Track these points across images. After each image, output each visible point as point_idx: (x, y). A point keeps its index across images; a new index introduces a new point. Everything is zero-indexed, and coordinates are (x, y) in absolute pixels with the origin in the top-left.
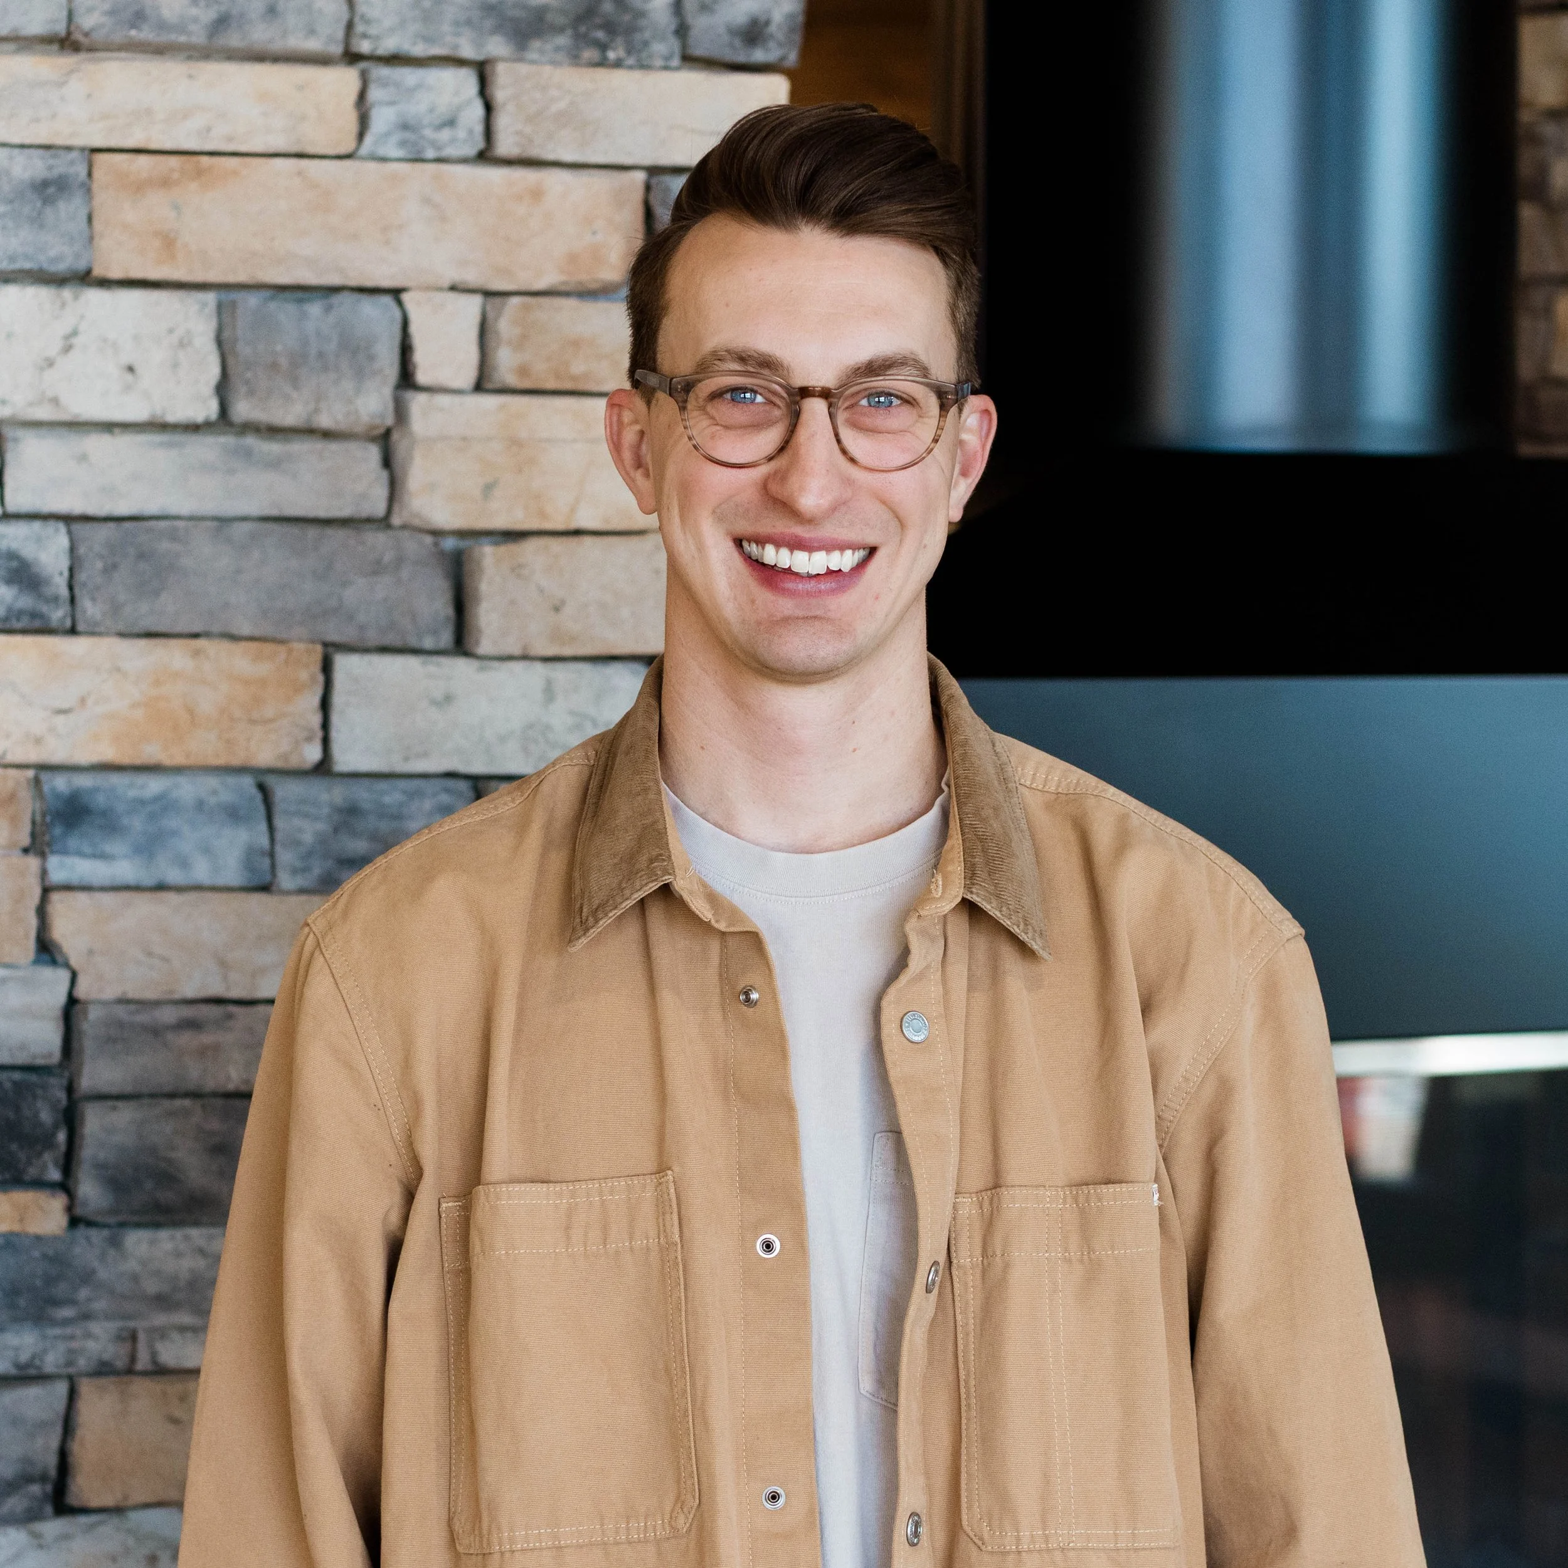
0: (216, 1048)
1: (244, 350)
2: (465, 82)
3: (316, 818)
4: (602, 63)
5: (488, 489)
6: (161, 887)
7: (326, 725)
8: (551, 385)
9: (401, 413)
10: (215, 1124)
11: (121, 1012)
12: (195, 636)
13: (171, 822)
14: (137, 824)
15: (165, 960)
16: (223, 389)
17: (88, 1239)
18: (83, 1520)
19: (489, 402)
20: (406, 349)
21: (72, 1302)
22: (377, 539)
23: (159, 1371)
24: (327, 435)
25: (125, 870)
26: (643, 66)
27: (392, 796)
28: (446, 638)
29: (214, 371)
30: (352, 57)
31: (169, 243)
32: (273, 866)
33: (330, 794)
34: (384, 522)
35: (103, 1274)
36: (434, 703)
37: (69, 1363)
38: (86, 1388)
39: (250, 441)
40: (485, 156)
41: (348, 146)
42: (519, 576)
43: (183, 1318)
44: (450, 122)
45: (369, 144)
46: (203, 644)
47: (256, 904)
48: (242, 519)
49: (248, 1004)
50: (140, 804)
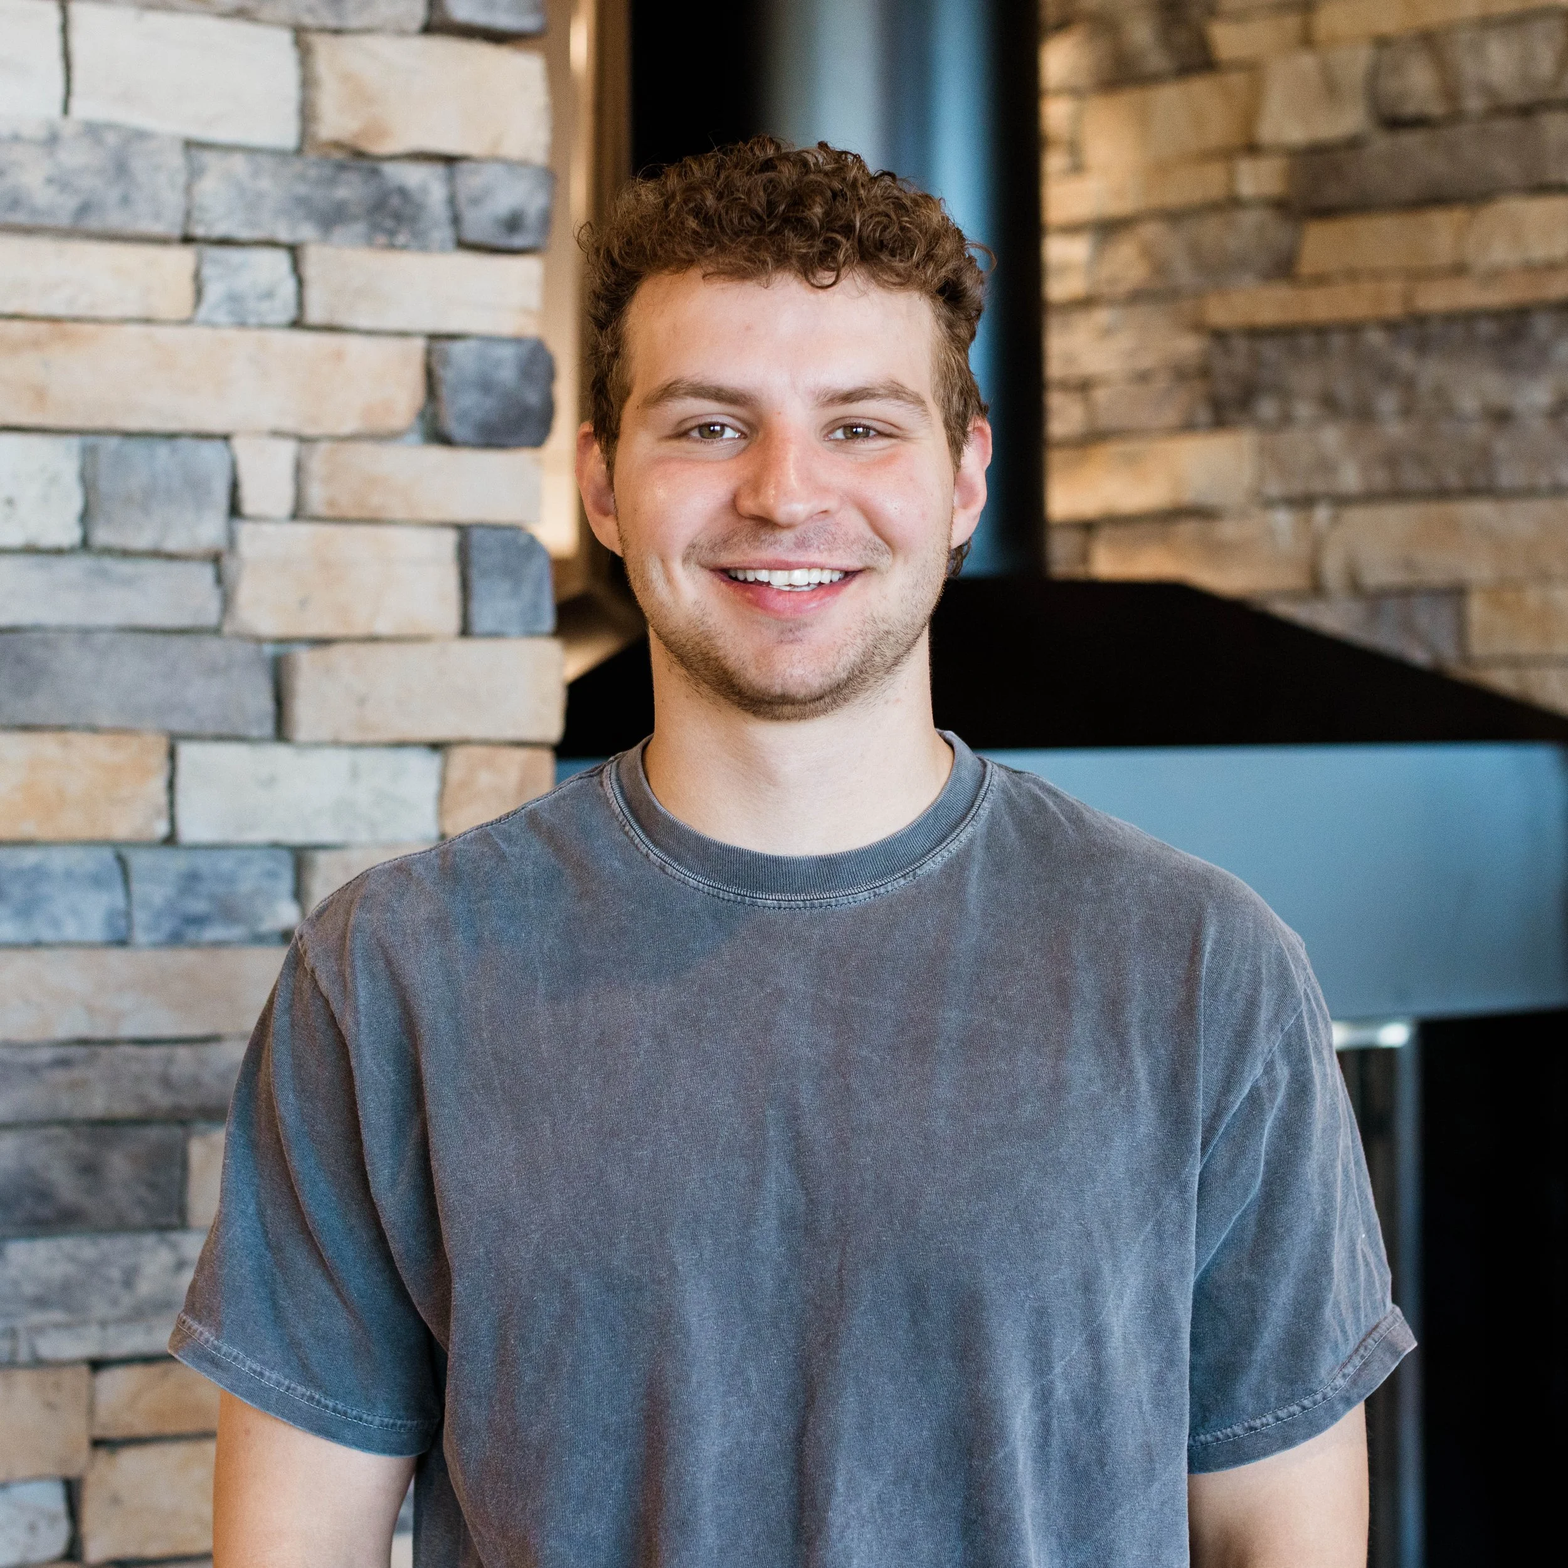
0: (84, 1082)
1: (104, 485)
2: (280, 261)
3: (164, 884)
4: (391, 247)
5: (303, 603)
6: (36, 945)
7: (172, 804)
8: (354, 513)
9: (232, 541)
10: (83, 1148)
12: (62, 728)
13: (45, 889)
14: (17, 890)
15: (40, 1007)
16: (86, 517)
19: (303, 530)
20: (234, 488)
22: (212, 647)
23: (37, 1363)
24: (171, 557)
25: (6, 929)
26: (424, 248)
27: (226, 863)
28: (268, 728)
29: (76, 504)
30: (187, 240)
31: (40, 395)
32: (129, 923)
33: (175, 863)
34: (216, 631)
36: (261, 783)
39: (108, 563)
40: (298, 324)
41: (185, 311)
42: (330, 676)
43: (57, 1316)
44: (269, 295)
45: (203, 312)
46: (71, 736)
47: (116, 958)
48: (101, 629)
49: (110, 1043)
50: (19, 873)
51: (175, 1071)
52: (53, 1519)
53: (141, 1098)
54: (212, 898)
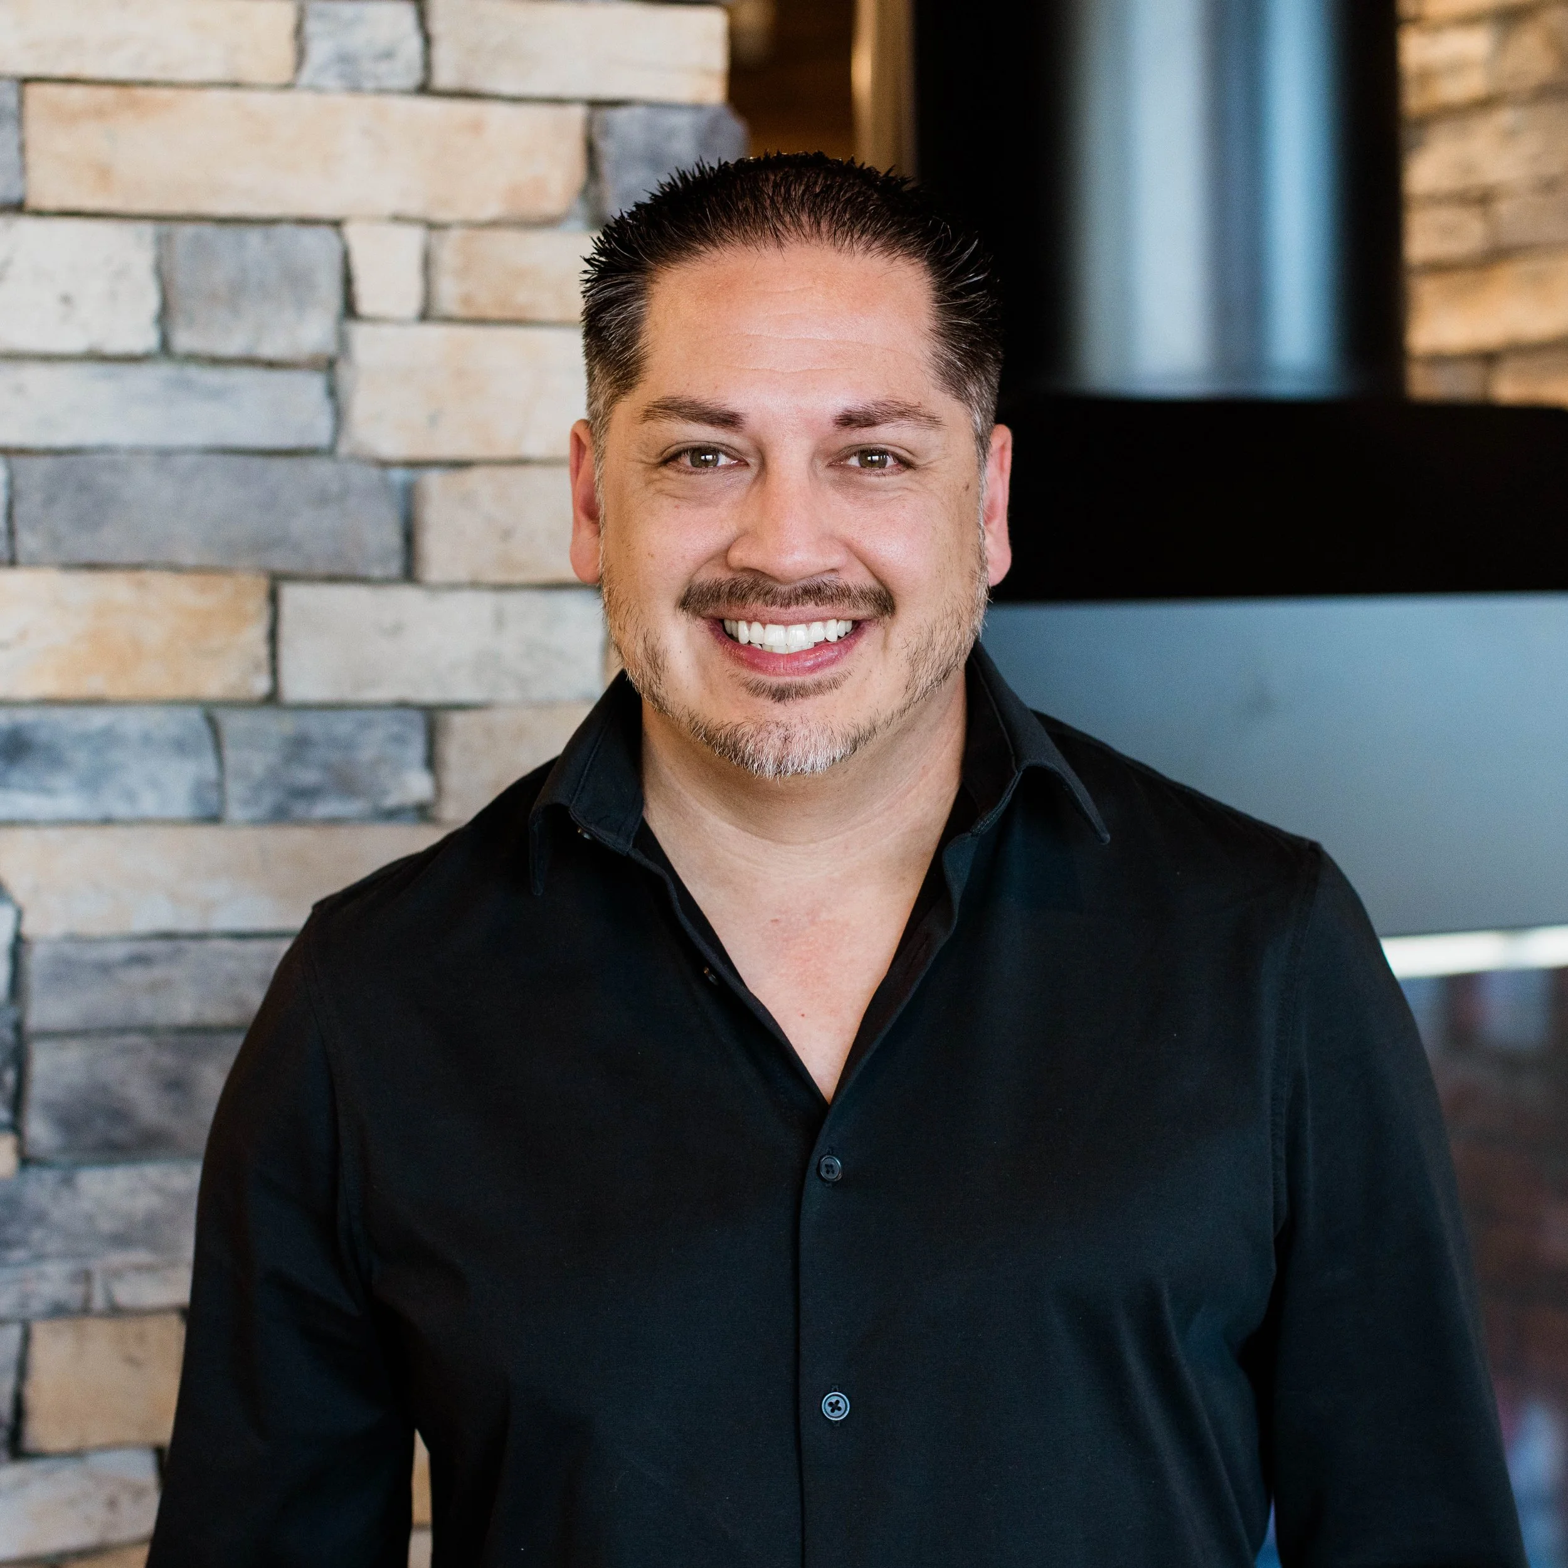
0: (168, 983)
1: (183, 280)
2: (403, 17)
3: (266, 750)
5: (434, 420)
6: (107, 821)
7: (274, 657)
8: (493, 312)
9: (343, 342)
10: (167, 1060)
11: (70, 950)
12: (140, 568)
13: (117, 756)
14: (81, 758)
15: (114, 894)
16: (163, 319)
17: (39, 1179)
18: (39, 1466)
19: (434, 332)
20: (348, 281)
21: (26, 1244)
22: (321, 469)
23: (115, 1311)
24: (271, 365)
25: (70, 804)
27: (343, 725)
28: (394, 567)
29: (151, 302)
31: (104, 174)
32: (222, 797)
33: (280, 726)
34: (329, 452)
35: (57, 1214)
36: (384, 632)
37: (23, 1307)
38: (41, 1332)
39: (193, 372)
40: (425, 89)
41: (285, 76)
42: (467, 505)
43: (141, 1256)
44: (388, 55)
45: (307, 76)
46: (147, 576)
47: (206, 836)
48: (185, 450)
49: (200, 936)
50: (85, 738)
52: (138, 1493)
54: (327, 767)
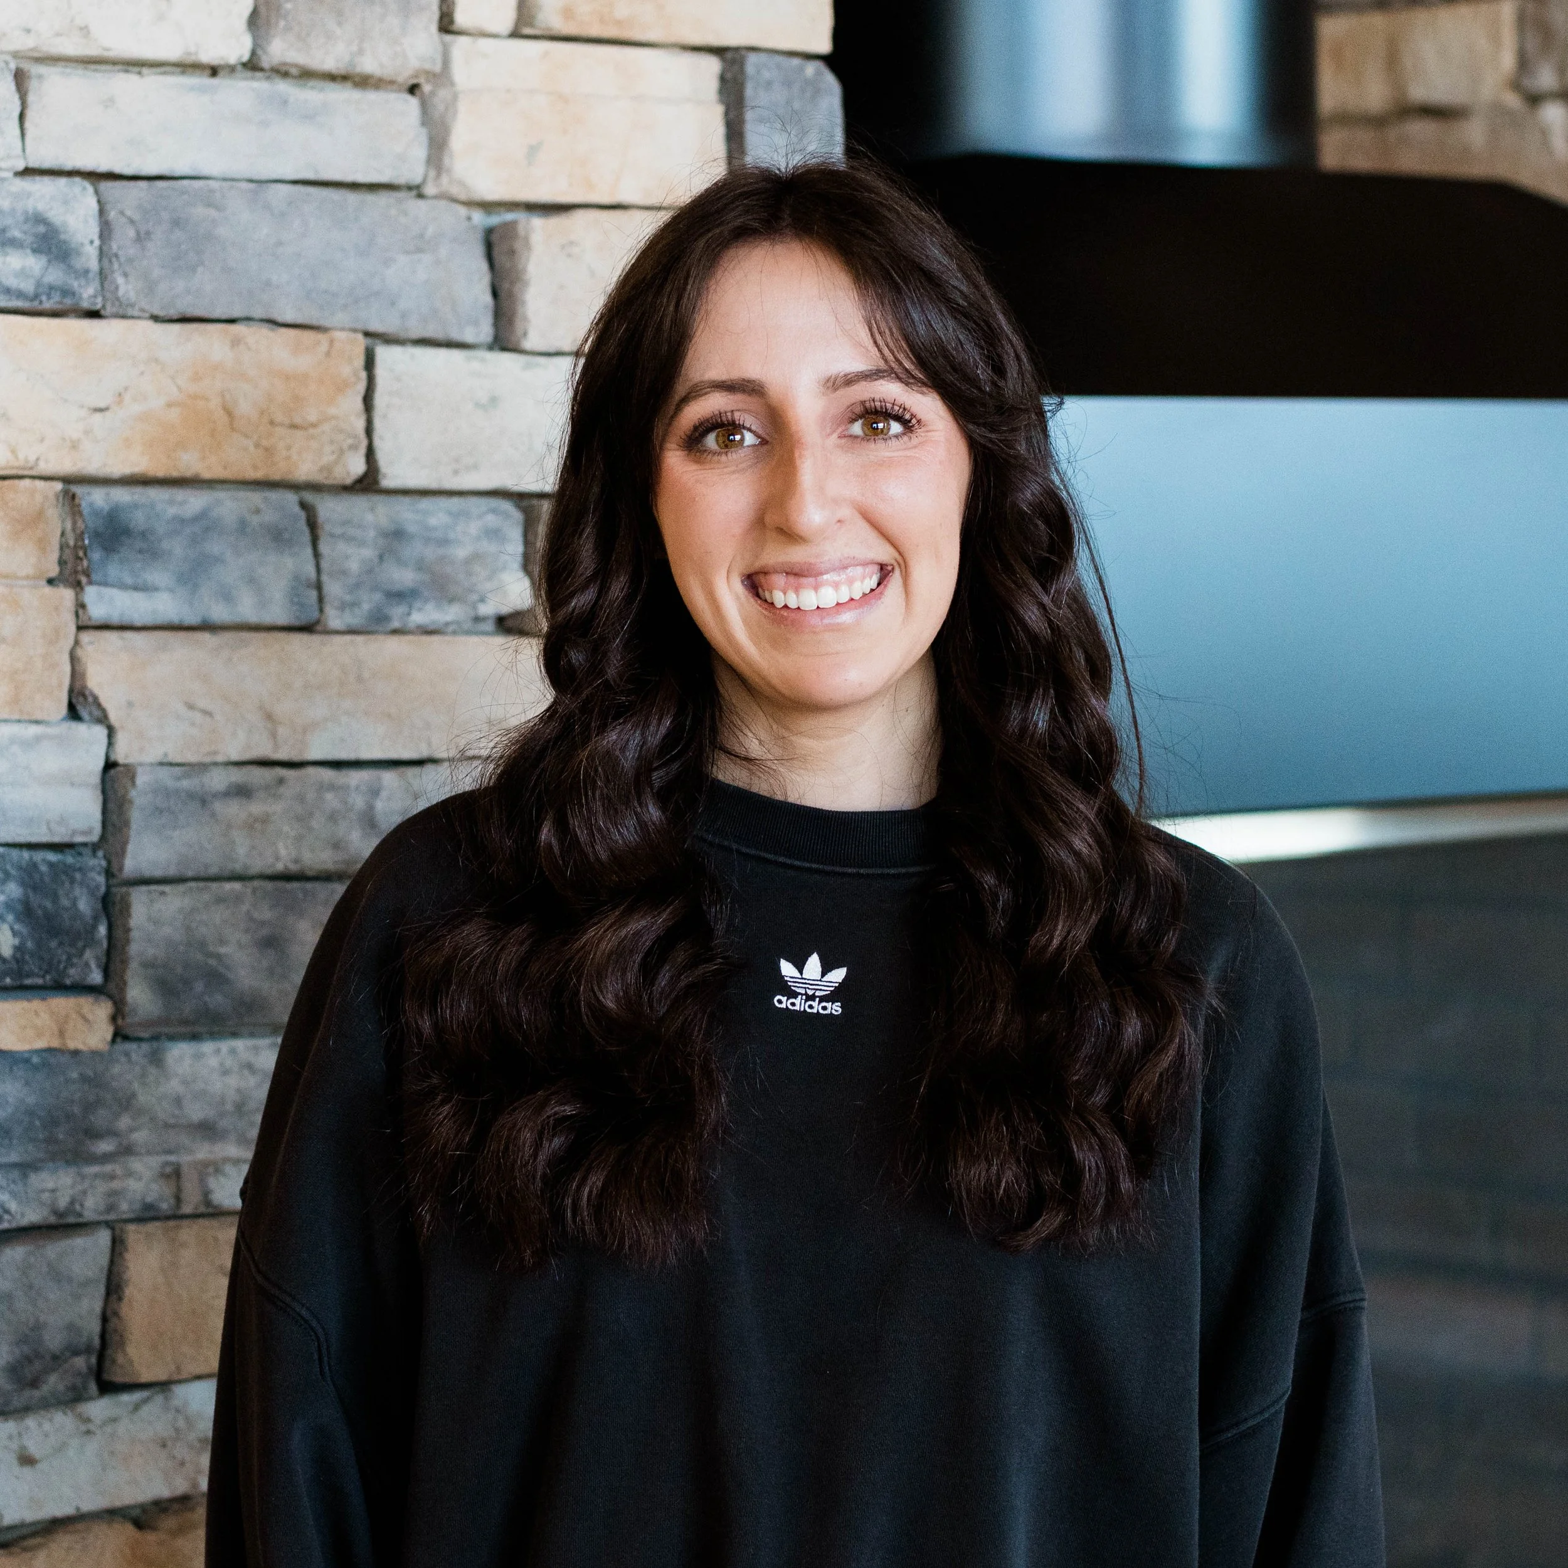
0: (265, 820)
3: (362, 543)
5: (533, 151)
6: (204, 626)
7: (369, 431)
8: (595, 31)
10: (266, 913)
11: (165, 776)
12: (232, 321)
13: (215, 547)
14: (177, 547)
15: (207, 713)
16: (257, 19)
17: (127, 1054)
18: (126, 1398)
19: (527, 49)
21: (112, 1133)
23: (212, 1212)
24: (366, 82)
25: (167, 605)
27: (437, 513)
28: (484, 331)
32: (321, 599)
33: (376, 515)
34: (417, 191)
35: (143, 1098)
36: (478, 405)
37: (111, 1208)
38: (134, 1238)
39: (283, 87)
42: (569, 256)
43: (232, 1147)
46: (240, 330)
47: (301, 646)
48: (277, 181)
49: (295, 766)
50: (181, 524)
51: (379, 805)
53: (336, 846)
54: (421, 565)
